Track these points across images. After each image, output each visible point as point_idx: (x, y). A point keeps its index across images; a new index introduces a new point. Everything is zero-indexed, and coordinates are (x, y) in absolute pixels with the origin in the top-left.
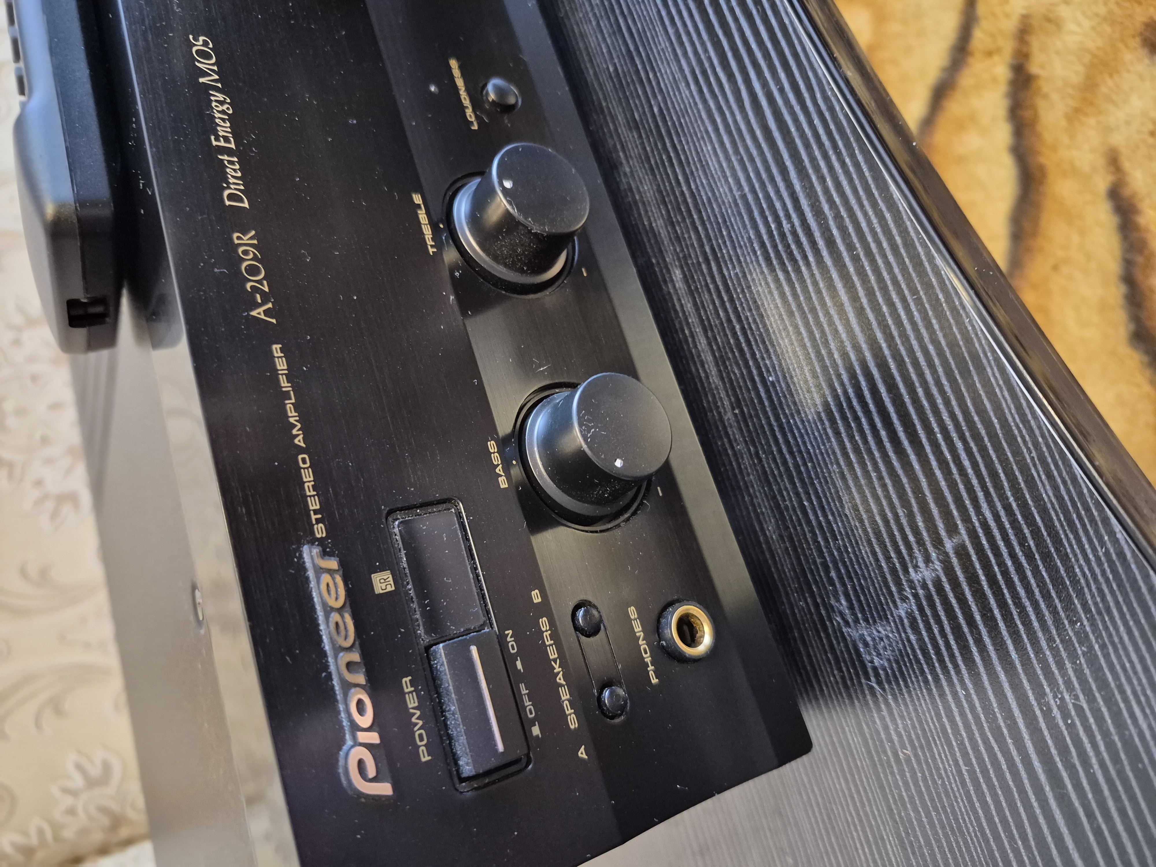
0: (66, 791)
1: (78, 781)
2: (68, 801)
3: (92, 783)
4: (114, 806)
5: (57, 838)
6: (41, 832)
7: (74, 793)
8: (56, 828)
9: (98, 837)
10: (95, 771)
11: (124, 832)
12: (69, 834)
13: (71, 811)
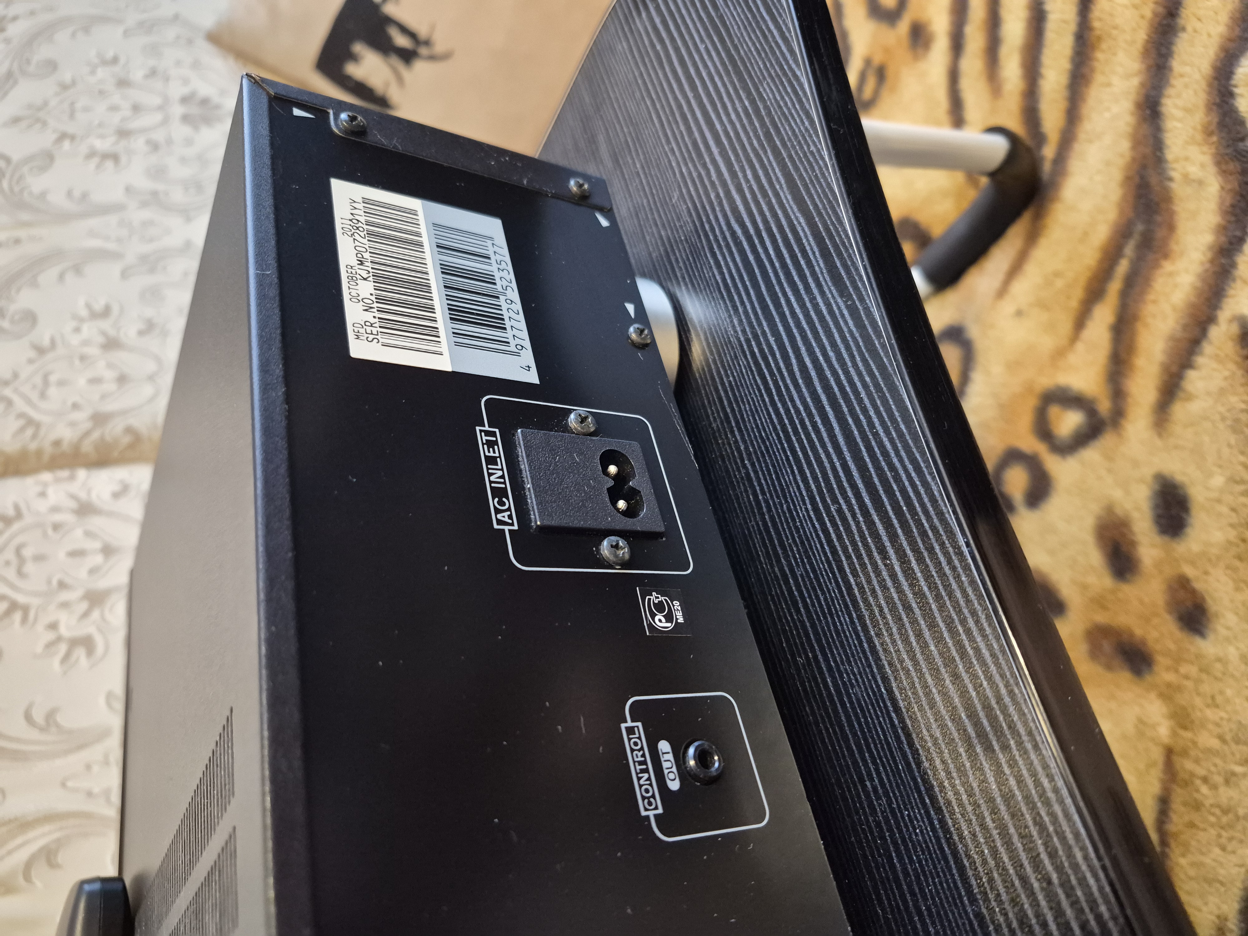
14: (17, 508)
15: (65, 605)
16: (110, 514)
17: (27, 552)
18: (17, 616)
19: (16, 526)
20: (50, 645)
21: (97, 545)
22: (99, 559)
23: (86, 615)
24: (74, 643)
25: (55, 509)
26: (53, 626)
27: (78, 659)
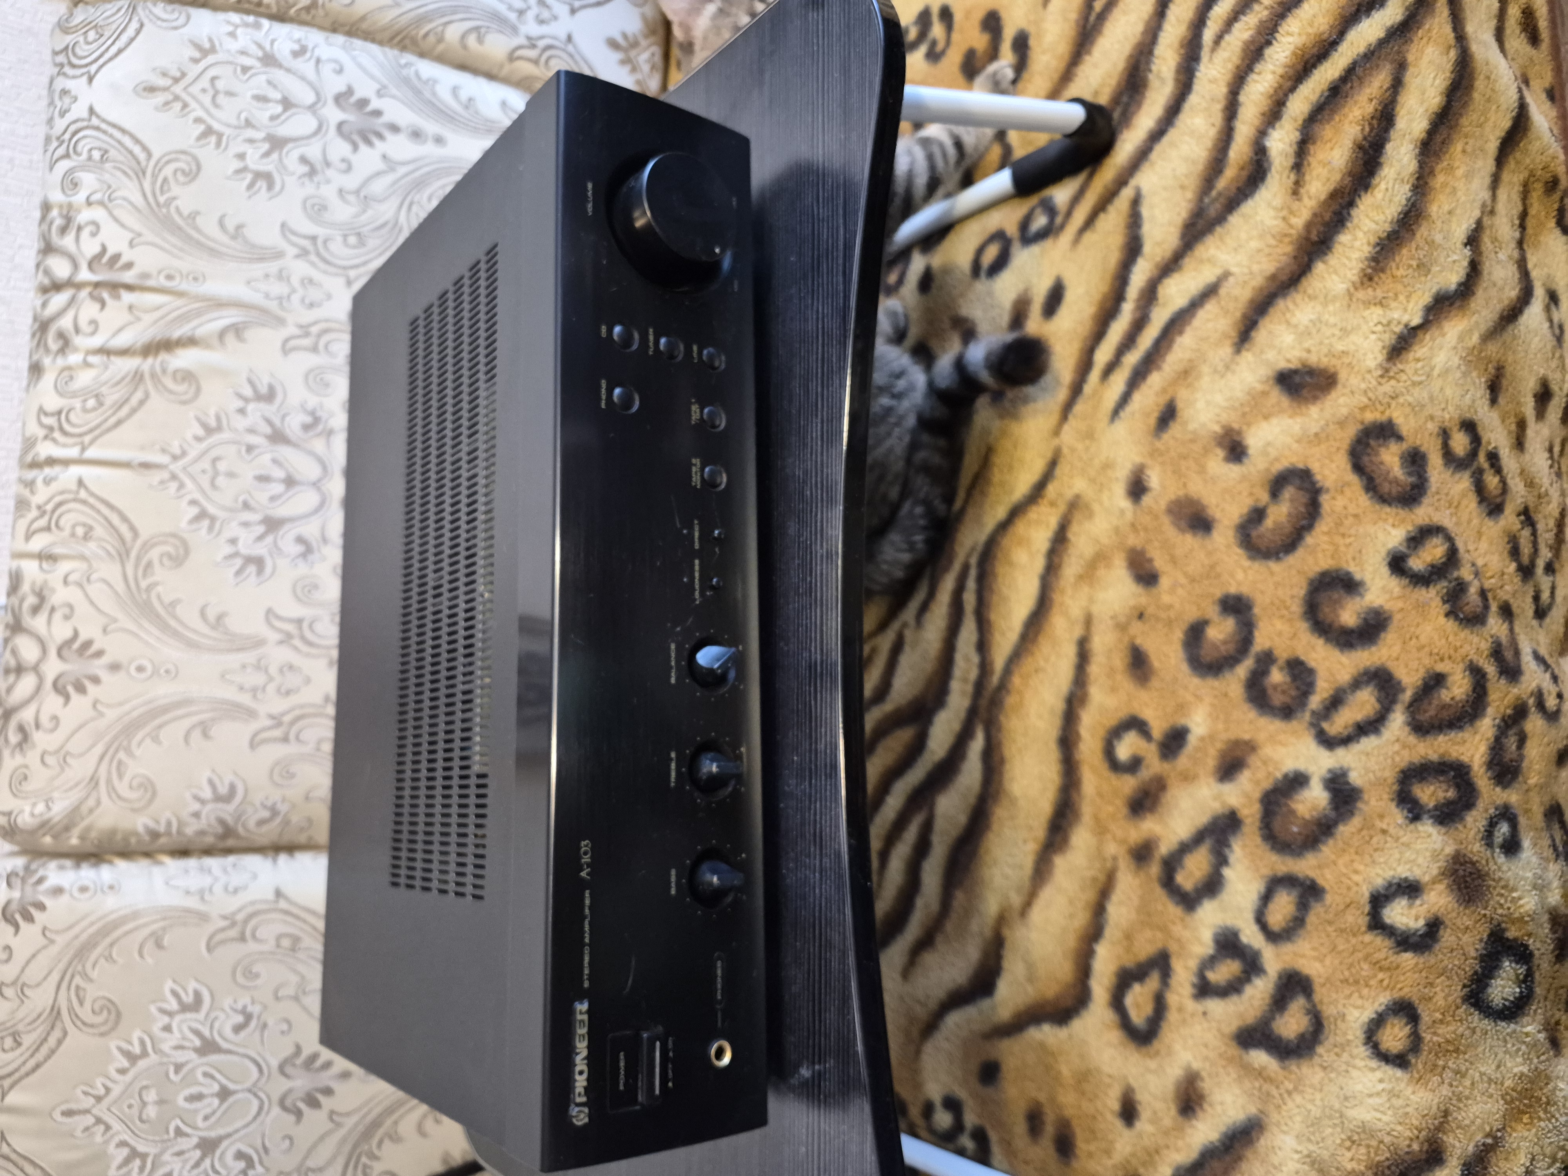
0: (197, 798)
1: (207, 794)
2: (196, 806)
3: (218, 798)
4: (230, 820)
5: (179, 832)
6: (169, 824)
7: (203, 802)
8: (181, 824)
9: (209, 840)
10: (223, 790)
11: (230, 842)
12: (189, 831)
13: (196, 815)
14: (211, 40)
15: (251, 141)
16: (288, 70)
17: (220, 85)
18: (213, 139)
19: (211, 59)
20: (238, 172)
21: (278, 96)
22: (279, 109)
23: (267, 154)
24: (258, 175)
25: (243, 53)
26: (241, 156)
27: (260, 188)
